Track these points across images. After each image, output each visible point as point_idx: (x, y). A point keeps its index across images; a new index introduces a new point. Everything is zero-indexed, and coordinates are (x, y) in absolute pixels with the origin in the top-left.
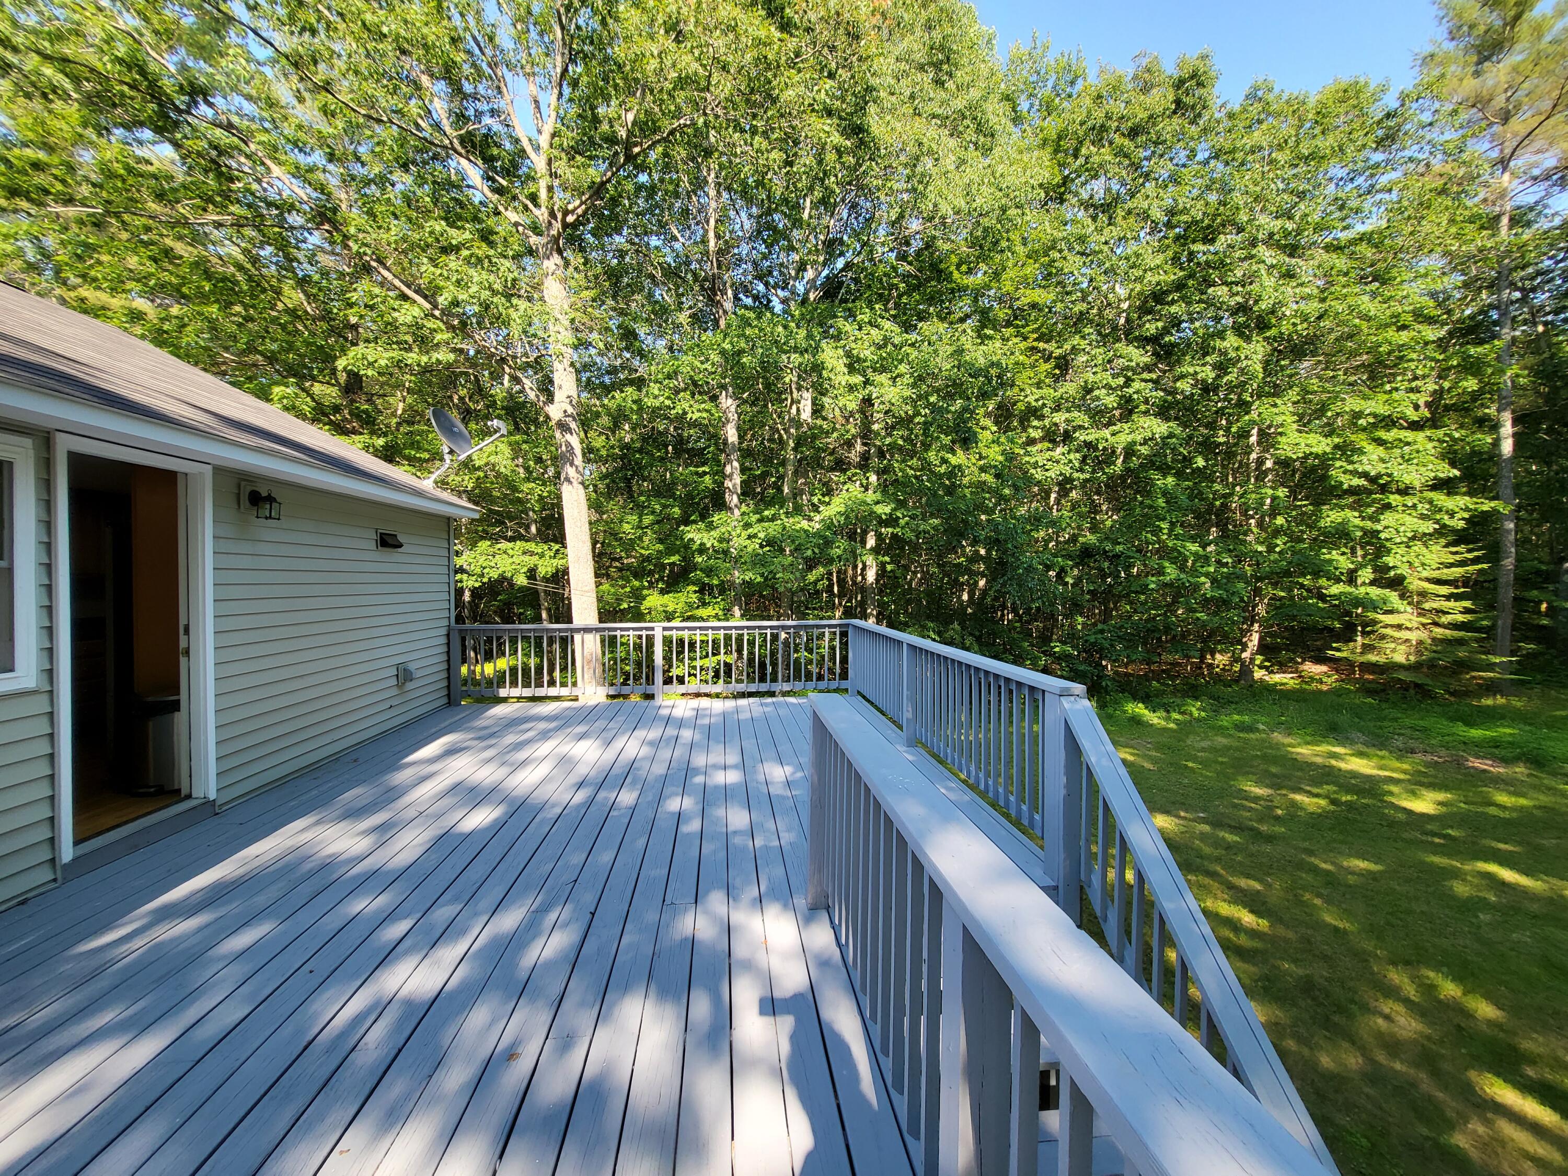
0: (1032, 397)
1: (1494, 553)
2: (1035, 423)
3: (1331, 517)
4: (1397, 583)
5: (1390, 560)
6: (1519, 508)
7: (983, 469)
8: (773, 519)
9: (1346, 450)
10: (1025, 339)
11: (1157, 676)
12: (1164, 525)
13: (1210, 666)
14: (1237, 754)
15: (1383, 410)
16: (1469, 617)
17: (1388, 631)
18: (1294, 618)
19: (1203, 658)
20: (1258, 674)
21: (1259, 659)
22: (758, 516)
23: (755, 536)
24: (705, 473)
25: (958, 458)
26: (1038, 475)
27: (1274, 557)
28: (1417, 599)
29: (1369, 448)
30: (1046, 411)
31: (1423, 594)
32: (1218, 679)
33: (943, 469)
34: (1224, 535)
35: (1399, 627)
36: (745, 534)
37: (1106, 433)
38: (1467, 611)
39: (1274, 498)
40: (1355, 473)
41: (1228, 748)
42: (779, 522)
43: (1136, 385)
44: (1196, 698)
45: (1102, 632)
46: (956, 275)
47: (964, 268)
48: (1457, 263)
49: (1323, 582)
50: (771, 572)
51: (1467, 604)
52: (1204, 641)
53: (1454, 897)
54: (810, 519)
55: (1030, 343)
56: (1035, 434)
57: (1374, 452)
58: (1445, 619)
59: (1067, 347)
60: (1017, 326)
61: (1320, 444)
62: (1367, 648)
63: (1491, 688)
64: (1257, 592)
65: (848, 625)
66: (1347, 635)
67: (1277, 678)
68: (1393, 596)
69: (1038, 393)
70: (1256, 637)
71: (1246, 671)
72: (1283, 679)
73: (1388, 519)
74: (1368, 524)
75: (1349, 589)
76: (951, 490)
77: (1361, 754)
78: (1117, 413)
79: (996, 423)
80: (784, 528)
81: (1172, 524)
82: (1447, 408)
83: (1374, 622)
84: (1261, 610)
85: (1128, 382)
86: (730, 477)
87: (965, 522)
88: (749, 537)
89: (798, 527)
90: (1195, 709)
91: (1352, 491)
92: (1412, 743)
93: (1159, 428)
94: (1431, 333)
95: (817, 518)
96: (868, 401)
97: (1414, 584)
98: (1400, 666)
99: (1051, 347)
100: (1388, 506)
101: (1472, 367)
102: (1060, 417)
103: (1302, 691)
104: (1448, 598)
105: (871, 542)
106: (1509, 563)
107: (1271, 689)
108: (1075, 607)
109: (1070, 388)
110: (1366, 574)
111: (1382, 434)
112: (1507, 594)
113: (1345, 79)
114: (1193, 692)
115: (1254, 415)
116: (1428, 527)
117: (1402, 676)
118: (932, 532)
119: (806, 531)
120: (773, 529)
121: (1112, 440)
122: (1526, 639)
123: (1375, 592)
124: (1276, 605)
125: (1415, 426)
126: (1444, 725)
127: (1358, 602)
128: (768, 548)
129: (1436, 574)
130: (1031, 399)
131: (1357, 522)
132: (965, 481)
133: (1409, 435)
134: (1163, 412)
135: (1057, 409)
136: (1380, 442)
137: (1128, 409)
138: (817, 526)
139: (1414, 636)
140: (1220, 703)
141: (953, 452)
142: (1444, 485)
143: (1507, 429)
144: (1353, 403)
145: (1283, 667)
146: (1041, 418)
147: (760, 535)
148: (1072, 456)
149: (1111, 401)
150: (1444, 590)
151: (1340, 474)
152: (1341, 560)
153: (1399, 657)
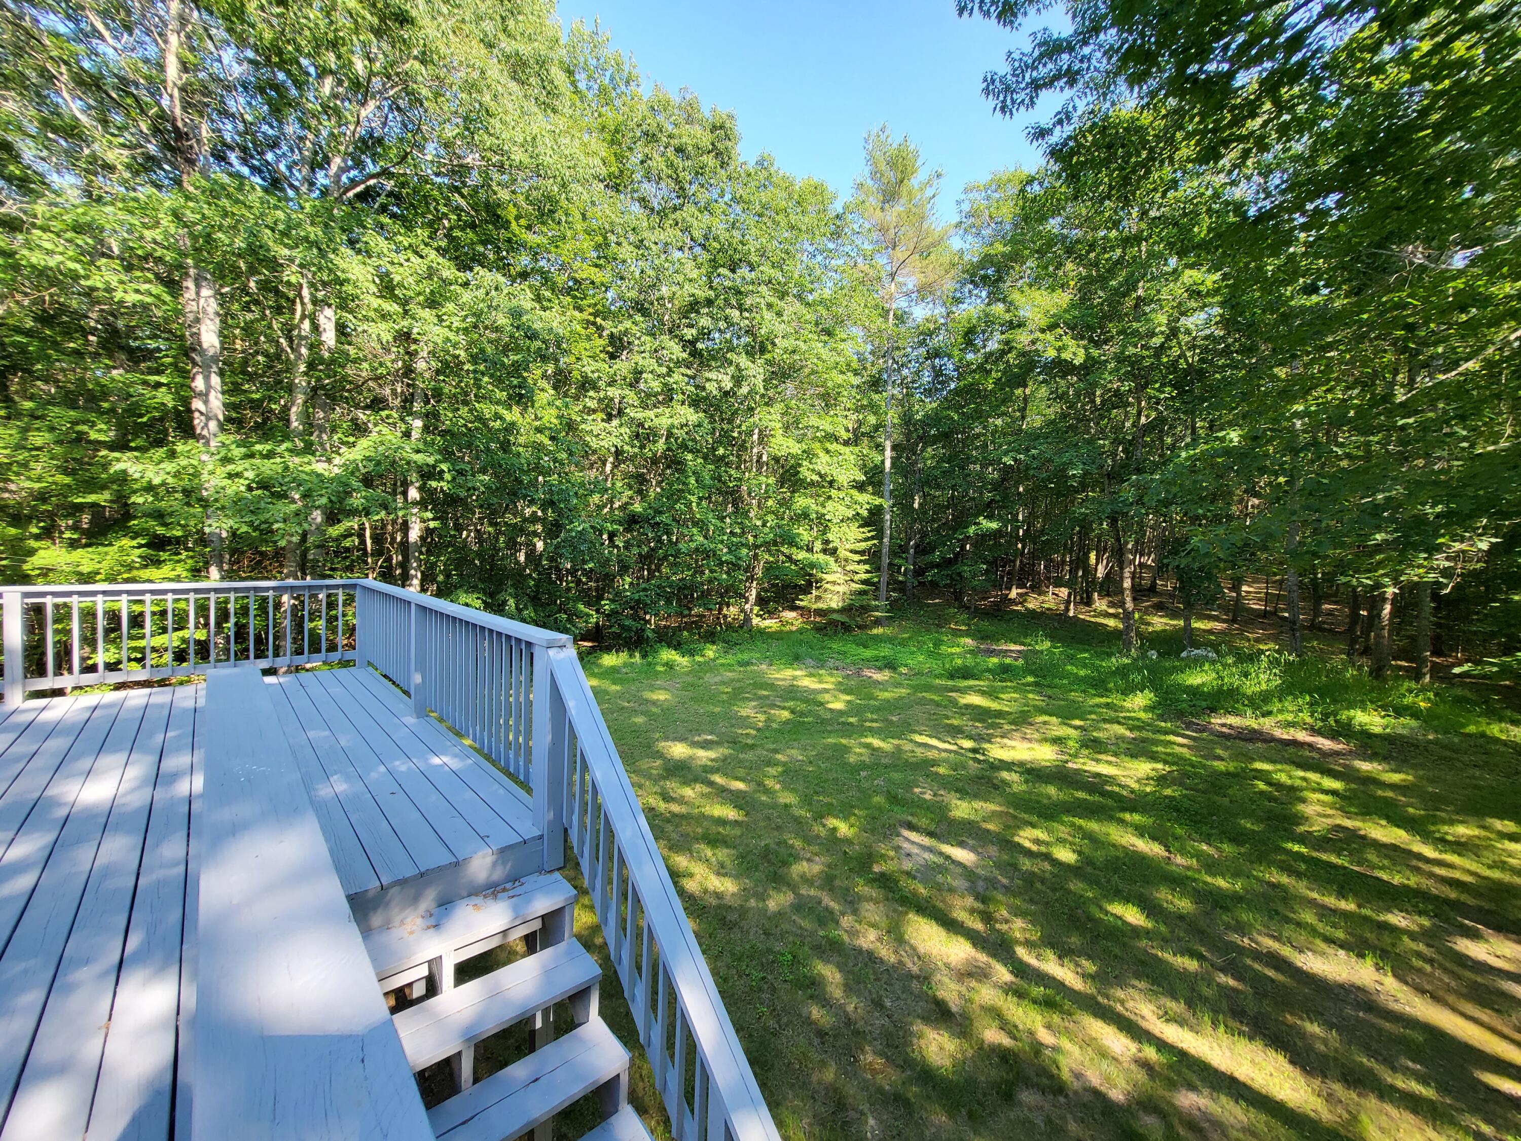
0: (589, 368)
1: (880, 536)
2: (591, 393)
3: (802, 502)
4: (833, 552)
5: (830, 536)
6: (894, 505)
7: (539, 430)
8: (270, 455)
9: (809, 454)
10: (581, 310)
11: (688, 627)
12: (694, 499)
13: (725, 616)
14: (738, 685)
15: (829, 428)
16: (868, 576)
17: (828, 586)
18: (777, 577)
19: (720, 609)
20: (756, 621)
21: (756, 609)
22: (243, 450)
23: (238, 475)
24: (158, 385)
25: (513, 415)
26: (594, 444)
27: (766, 530)
28: (843, 563)
29: (822, 454)
30: (602, 384)
31: (846, 560)
32: (729, 626)
33: (497, 424)
34: (737, 511)
35: (834, 583)
36: (221, 471)
37: (651, 414)
38: (867, 572)
39: (767, 485)
40: (813, 470)
41: (733, 680)
42: (278, 460)
43: (676, 377)
44: (713, 643)
45: (645, 590)
46: (514, 225)
47: (523, 222)
48: (869, 336)
49: (794, 550)
50: (266, 522)
51: (867, 567)
52: (722, 596)
53: (849, 764)
54: (329, 461)
55: (585, 316)
56: (592, 404)
57: (824, 458)
58: (857, 578)
59: (621, 328)
60: (574, 297)
61: (796, 449)
62: (818, 598)
63: (878, 622)
64: (756, 556)
65: (354, 586)
66: (806, 590)
67: (767, 623)
68: (831, 560)
69: (595, 365)
70: (754, 592)
71: (747, 619)
72: (770, 624)
73: (830, 505)
74: (820, 508)
75: (808, 555)
76: (505, 446)
77: (811, 675)
78: (661, 398)
79: (555, 388)
80: (287, 468)
81: (700, 498)
82: (863, 434)
83: (821, 580)
84: (759, 572)
85: (670, 371)
86: (204, 396)
87: (519, 481)
88: (230, 476)
89: (307, 468)
90: (710, 652)
91: (812, 484)
92: (838, 663)
93: (691, 416)
94: (856, 381)
95: (337, 460)
96: (405, 337)
97: (843, 553)
98: (834, 611)
99: (607, 324)
100: (830, 497)
101: (873, 408)
102: (613, 392)
103: (781, 632)
104: (859, 562)
105: (414, 494)
106: (886, 540)
107: (762, 632)
108: (624, 568)
109: (623, 366)
110: (818, 546)
111: (828, 445)
112: (886, 561)
113: (816, 180)
114: (711, 637)
115: (756, 419)
116: (850, 513)
117: (835, 616)
118: (482, 489)
119: (319, 475)
120: (270, 467)
121: (657, 421)
122: (894, 590)
123: (822, 558)
124: (769, 568)
125: (846, 443)
126: (851, 648)
127: (812, 565)
128: (259, 492)
129: (852, 547)
130: (587, 369)
131: (814, 506)
132: (522, 440)
133: (840, 448)
134: (694, 403)
135: (612, 383)
136: (828, 451)
137: (668, 396)
138: (336, 470)
139: (841, 589)
140: (730, 645)
141: (509, 408)
142: (860, 487)
143: (888, 453)
144: (814, 421)
145: (771, 614)
146: (596, 388)
147: (246, 474)
148: (622, 430)
149: (656, 386)
150: (857, 557)
151: (806, 473)
152: (804, 534)
153: (834, 605)
